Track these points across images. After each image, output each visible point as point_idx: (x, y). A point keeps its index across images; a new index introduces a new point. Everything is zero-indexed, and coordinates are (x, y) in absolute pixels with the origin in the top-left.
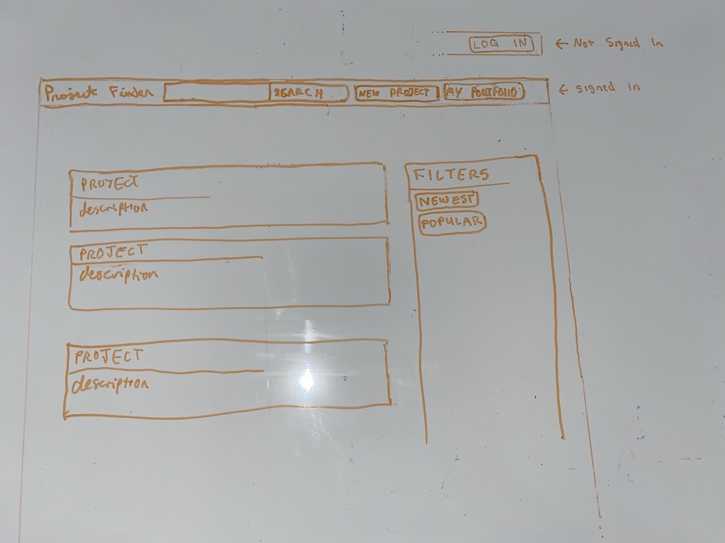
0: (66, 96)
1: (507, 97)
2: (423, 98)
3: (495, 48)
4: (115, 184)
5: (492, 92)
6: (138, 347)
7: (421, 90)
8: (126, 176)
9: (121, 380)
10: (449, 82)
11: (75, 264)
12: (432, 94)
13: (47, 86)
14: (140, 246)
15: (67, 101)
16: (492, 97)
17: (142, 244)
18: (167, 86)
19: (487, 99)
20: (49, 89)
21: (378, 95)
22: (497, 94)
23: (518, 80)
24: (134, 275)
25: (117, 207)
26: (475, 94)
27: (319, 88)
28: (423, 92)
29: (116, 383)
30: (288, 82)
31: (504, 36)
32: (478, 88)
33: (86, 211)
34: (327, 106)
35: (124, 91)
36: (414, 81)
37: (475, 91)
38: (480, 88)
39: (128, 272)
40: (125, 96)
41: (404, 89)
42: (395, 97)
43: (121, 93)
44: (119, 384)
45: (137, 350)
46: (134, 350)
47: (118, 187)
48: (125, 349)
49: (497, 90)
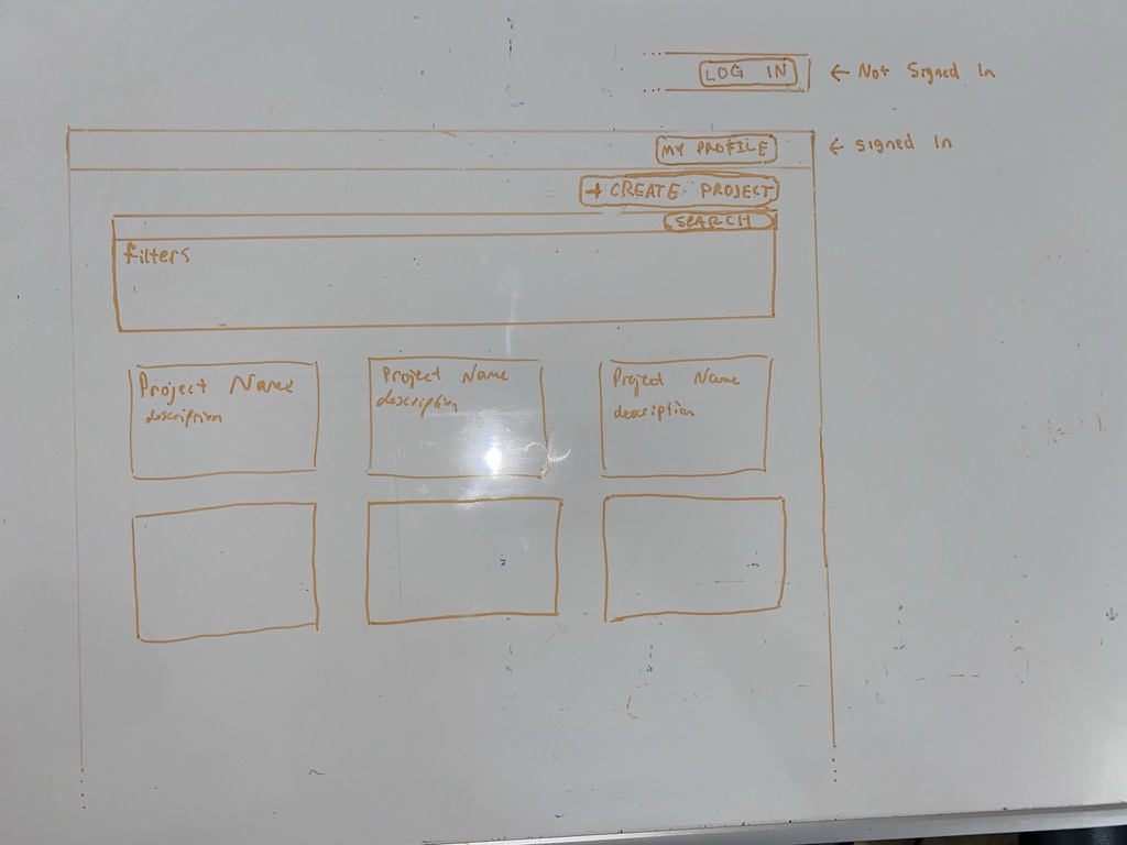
3: (738, 80)
10: (664, 134)
31: (753, 59)
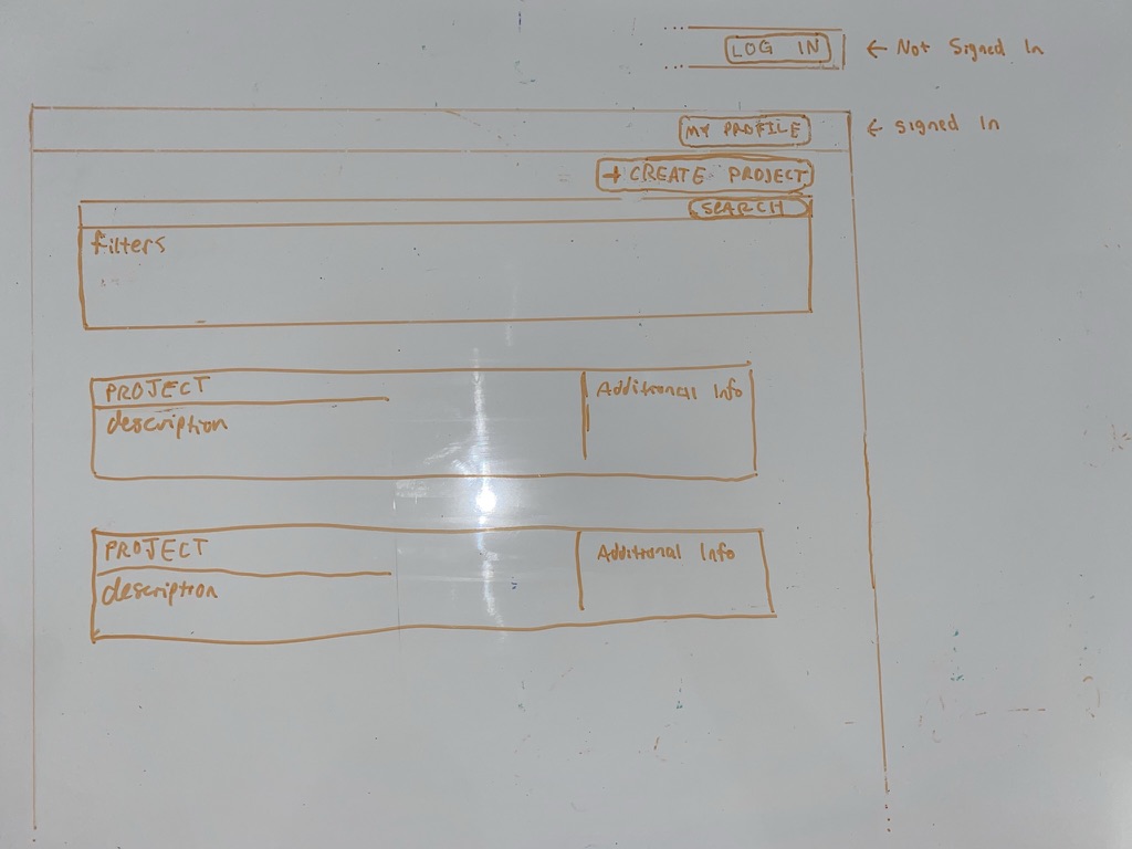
3: (767, 56)
6: (200, 536)
9: (175, 584)
10: (688, 114)
11: (100, 408)
14: (199, 379)
24: (191, 425)
29: (168, 590)
31: (782, 34)
39: (182, 420)
44: (172, 591)
45: (199, 541)
46: (195, 540)
48: (180, 538)
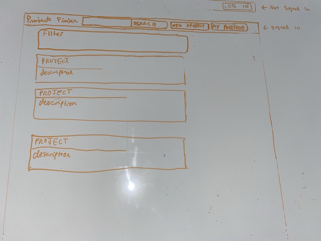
0: (37, 21)
1: (240, 30)
2: (202, 28)
3: (234, 8)
4: (57, 61)
5: (233, 27)
6: (66, 138)
7: (201, 25)
8: (63, 58)
9: (57, 153)
10: (213, 22)
11: (38, 98)
12: (206, 27)
13: (28, 16)
14: (69, 90)
15: (37, 23)
16: (233, 29)
17: (69, 89)
18: (84, 18)
19: (231, 30)
20: (29, 18)
21: (181, 26)
22: (235, 28)
23: (245, 23)
24: (65, 103)
25: (58, 72)
26: (225, 28)
27: (154, 22)
28: (202, 26)
29: (54, 154)
30: (140, 19)
31: (238, 3)
32: (227, 25)
33: (44, 73)
34: (158, 30)
35: (64, 20)
36: (198, 21)
37: (225, 26)
38: (228, 25)
39: (62, 102)
40: (64, 22)
41: (193, 24)
42: (189, 28)
43: (63, 20)
44: (56, 155)
45: (65, 139)
46: (64, 139)
47: (59, 63)
48: (59, 138)
49: (236, 26)
